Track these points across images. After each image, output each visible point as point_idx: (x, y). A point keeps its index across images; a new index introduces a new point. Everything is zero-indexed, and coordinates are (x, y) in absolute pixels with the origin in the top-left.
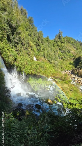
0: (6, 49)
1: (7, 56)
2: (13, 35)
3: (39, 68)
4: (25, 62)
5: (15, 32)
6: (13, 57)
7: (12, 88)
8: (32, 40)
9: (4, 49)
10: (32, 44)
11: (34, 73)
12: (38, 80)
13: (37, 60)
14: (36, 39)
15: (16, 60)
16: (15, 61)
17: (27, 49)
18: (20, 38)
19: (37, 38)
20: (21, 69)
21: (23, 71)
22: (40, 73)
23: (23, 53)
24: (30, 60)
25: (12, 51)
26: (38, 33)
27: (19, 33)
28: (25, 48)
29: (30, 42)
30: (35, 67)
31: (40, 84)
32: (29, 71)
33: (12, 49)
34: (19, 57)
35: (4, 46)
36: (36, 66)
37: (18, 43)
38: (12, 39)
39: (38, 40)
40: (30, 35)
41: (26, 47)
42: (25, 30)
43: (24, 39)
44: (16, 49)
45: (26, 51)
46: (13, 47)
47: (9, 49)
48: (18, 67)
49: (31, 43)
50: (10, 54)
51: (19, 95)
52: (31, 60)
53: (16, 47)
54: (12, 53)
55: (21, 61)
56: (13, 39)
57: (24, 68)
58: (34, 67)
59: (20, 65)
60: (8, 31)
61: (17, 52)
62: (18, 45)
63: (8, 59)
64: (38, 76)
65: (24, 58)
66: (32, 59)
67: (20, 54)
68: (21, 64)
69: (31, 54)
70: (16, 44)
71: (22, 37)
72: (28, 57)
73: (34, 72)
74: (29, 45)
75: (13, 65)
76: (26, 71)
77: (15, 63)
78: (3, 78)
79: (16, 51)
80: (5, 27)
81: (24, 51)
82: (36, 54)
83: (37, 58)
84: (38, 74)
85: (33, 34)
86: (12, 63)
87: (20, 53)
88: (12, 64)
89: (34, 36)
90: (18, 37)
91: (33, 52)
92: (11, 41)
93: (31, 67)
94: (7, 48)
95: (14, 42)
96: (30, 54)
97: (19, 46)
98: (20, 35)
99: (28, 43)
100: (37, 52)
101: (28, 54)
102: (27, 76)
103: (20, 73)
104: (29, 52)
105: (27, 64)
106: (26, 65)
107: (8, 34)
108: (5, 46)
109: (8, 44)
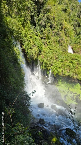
0: (28, 36)
1: (29, 48)
2: (38, 15)
3: (77, 66)
4: (53, 56)
5: (42, 9)
6: (37, 49)
7: (32, 94)
8: (67, 18)
9: (26, 36)
10: (66, 25)
11: (67, 74)
12: (73, 86)
13: (74, 52)
14: (74, 16)
15: (40, 52)
16: (39, 55)
17: (57, 34)
18: (48, 18)
19: (76, 14)
20: (46, 67)
21: (50, 70)
22: (77, 75)
23: (51, 41)
24: (62, 52)
25: (36, 39)
26: (79, 3)
27: (48, 11)
28: (56, 32)
29: (64, 22)
30: (70, 64)
31: (76, 93)
32: (59, 70)
33: (36, 37)
34: (45, 49)
35: (26, 33)
36: (72, 62)
37: (45, 27)
38: (37, 21)
39: (79, 17)
40: (65, 11)
41: (57, 30)
42: (57, 4)
43: (54, 18)
44: (41, 36)
45: (57, 38)
46: (39, 33)
47: (33, 37)
48: (43, 63)
49: (66, 23)
50: (33, 44)
51: (41, 106)
52: (64, 52)
53: (42, 33)
54: (36, 43)
55: (47, 55)
56: (39, 20)
57: (52, 65)
58: (68, 63)
59: (45, 61)
60: (32, 10)
61: (43, 40)
62: (44, 29)
63: (30, 51)
64: (74, 79)
65: (53, 48)
66: (66, 51)
67: (47, 43)
68: (48, 58)
69: (64, 42)
70: (42, 29)
71: (52, 16)
72: (59, 48)
73: (66, 72)
74: (62, 28)
75: (37, 60)
76: (54, 70)
77: (40, 58)
78: (22, 79)
79: (42, 38)
80: (30, 5)
81: (53, 38)
82: (73, 42)
83: (75, 48)
84: (75, 77)
85: (70, 7)
86: (35, 57)
87: (48, 41)
88: (35, 59)
89: (72, 10)
90: (45, 16)
91: (68, 38)
92: (35, 25)
93: (62, 63)
94: (30, 36)
95: (40, 25)
96: (62, 41)
97: (46, 30)
98: (48, 14)
99: (61, 24)
100: (74, 38)
101: (59, 42)
102: (54, 77)
103: (45, 72)
104: (61, 38)
105: (56, 59)
106: (55, 61)
107: (32, 14)
108: (28, 33)
109: (32, 30)
